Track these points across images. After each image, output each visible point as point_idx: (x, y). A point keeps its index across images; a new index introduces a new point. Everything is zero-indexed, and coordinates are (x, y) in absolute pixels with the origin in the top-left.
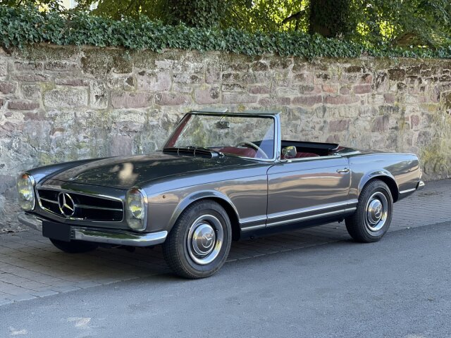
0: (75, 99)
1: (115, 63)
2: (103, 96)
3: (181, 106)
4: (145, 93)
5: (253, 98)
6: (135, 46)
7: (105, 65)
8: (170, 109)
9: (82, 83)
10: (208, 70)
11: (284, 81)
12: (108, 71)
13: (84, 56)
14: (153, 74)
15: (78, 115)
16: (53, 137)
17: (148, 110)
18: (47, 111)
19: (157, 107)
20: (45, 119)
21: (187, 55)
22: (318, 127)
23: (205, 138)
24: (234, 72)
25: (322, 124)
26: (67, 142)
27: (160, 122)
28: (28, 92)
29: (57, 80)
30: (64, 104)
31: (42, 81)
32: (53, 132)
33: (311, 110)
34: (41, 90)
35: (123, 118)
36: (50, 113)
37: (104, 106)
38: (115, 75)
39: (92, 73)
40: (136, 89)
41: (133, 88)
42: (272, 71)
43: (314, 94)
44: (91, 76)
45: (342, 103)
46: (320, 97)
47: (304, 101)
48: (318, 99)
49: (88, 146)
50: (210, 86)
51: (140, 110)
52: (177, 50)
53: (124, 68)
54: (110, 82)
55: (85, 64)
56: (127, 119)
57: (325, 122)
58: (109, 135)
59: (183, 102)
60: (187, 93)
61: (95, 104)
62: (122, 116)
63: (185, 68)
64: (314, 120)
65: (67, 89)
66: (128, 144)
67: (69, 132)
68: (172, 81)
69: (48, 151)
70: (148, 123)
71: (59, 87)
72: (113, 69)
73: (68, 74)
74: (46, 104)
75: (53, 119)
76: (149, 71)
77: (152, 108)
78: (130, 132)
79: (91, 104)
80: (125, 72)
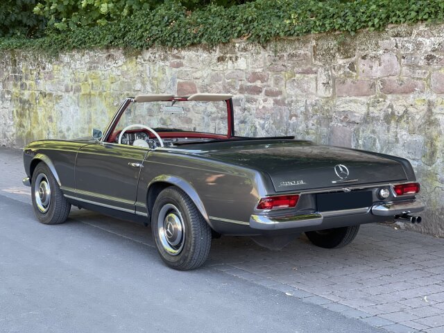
0: (306, 86)
1: (338, 48)
2: (328, 83)
3: (412, 96)
4: (366, 79)
7: (331, 51)
8: (398, 99)
12: (334, 57)
13: (314, 44)
14: (376, 57)
15: (308, 103)
16: (291, 122)
17: (370, 99)
19: (381, 97)
20: (284, 104)
23: (439, 139)
26: (300, 128)
27: (382, 115)
28: (277, 81)
29: (296, 69)
30: (299, 92)
31: (285, 71)
32: (291, 117)
35: (342, 107)
37: (329, 94)
38: (340, 61)
39: (319, 60)
40: (358, 75)
41: (355, 74)
44: (318, 63)
49: (314, 134)
51: (363, 99)
53: (346, 55)
54: (334, 69)
55: (314, 52)
56: (347, 109)
58: (331, 124)
59: (413, 91)
60: (421, 79)
61: (323, 92)
62: (342, 105)
63: (418, 45)
66: (348, 136)
67: (301, 117)
68: (400, 64)
70: (368, 114)
71: (298, 75)
72: (337, 54)
73: (302, 63)
74: (287, 91)
75: (290, 104)
76: (372, 54)
77: (376, 97)
78: (349, 123)
79: (318, 92)
80: (348, 57)
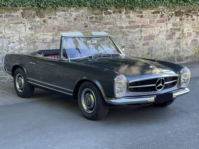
0: (19, 30)
1: (37, 14)
2: (32, 28)
4: (52, 26)
5: (105, 27)
6: (45, 6)
7: (32, 15)
9: (22, 23)
10: (82, 15)
11: (120, 19)
12: (34, 17)
13: (22, 11)
14: (55, 18)
15: (21, 36)
16: (10, 46)
17: (53, 33)
18: (6, 35)
19: (58, 32)
20: (5, 38)
21: (72, 9)
22: (138, 39)
24: (95, 16)
25: (140, 38)
26: (16, 48)
27: (59, 39)
29: (10, 22)
30: (14, 32)
31: (3, 23)
32: (9, 43)
33: (134, 32)
34: (3, 26)
35: (41, 37)
36: (7, 36)
37: (33, 32)
38: (37, 19)
39: (26, 18)
40: (48, 25)
41: (46, 24)
42: (114, 15)
43: (136, 24)
44: (26, 20)
45: (150, 28)
46: (139, 25)
47: (131, 27)
48: (138, 26)
49: (26, 49)
50: (83, 22)
51: (50, 34)
52: (66, 7)
53: (41, 16)
54: (35, 22)
55: (23, 15)
56: (44, 38)
57: (141, 36)
58: (35, 44)
59: (70, 30)
60: (72, 26)
61: (28, 32)
62: (41, 36)
63: (71, 15)
64: (136, 36)
65: (15, 25)
67: (17, 43)
68: (65, 21)
69: (8, 51)
70: (54, 39)
71: (11, 25)
72: (36, 16)
73: (15, 19)
74: (5, 32)
75: (9, 38)
76: (54, 17)
77: (56, 33)
78: (45, 43)
79: (26, 31)
80: (42, 18)
